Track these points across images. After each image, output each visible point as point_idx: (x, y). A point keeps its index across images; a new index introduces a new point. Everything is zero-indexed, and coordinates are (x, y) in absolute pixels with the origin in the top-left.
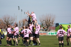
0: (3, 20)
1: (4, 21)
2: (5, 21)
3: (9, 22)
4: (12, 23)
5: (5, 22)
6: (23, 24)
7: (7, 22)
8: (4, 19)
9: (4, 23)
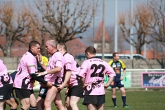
0: (36, 11)
1: (40, 16)
2: (47, 17)
3: (69, 24)
4: (84, 28)
5: (47, 24)
6: (141, 33)
7: (55, 25)
8: (44, 8)
9: (44, 30)
